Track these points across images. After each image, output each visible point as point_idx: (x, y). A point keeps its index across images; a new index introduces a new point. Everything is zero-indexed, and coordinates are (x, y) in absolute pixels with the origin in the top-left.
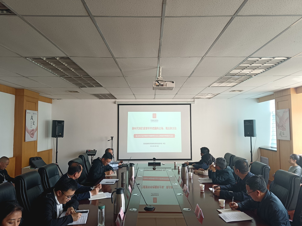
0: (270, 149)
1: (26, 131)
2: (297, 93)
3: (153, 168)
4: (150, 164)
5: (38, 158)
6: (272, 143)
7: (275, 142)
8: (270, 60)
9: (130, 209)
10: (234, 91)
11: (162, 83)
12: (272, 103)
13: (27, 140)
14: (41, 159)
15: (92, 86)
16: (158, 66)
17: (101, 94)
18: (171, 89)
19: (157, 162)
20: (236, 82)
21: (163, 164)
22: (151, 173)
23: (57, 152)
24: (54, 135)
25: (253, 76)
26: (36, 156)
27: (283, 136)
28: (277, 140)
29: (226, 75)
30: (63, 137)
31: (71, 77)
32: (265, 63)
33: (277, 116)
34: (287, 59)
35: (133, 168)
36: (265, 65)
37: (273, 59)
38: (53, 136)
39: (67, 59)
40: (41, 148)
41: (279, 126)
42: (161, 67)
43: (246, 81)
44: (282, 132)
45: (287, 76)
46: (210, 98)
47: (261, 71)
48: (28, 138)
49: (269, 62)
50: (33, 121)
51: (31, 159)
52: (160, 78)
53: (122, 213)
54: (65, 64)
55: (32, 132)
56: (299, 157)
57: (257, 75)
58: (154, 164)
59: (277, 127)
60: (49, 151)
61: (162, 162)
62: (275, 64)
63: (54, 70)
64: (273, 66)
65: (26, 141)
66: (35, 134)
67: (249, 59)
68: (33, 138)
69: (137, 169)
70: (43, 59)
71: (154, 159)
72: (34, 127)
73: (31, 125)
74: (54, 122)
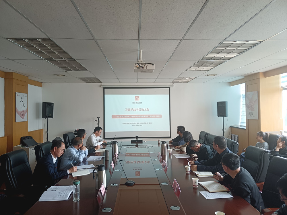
0: (240, 127)
1: (16, 113)
2: (265, 77)
3: (136, 146)
4: (133, 142)
5: (28, 138)
6: (242, 122)
7: (245, 121)
8: (244, 43)
9: (112, 185)
10: (209, 75)
11: (143, 66)
12: (243, 86)
13: (17, 120)
14: (32, 138)
15: (78, 70)
16: (139, 49)
17: (87, 78)
18: (151, 71)
19: (139, 139)
20: (211, 67)
21: (145, 142)
22: (134, 149)
23: (47, 132)
24: (45, 116)
25: (227, 60)
26: (27, 135)
27: (252, 115)
28: (246, 119)
29: (202, 59)
30: (52, 118)
31: (56, 61)
32: (239, 47)
33: (246, 98)
34: (259, 42)
35: (117, 145)
36: (238, 49)
37: (247, 42)
38: (43, 117)
39: (48, 40)
40: (31, 128)
41: (248, 107)
42: (141, 50)
43: (221, 65)
44: (251, 112)
45: (258, 60)
46: (187, 82)
47: (235, 54)
48: (19, 119)
49: (243, 46)
50: (23, 103)
51: (22, 139)
52: (141, 60)
53: (103, 189)
54: (48, 47)
55: (22, 113)
56: (265, 134)
57: (231, 59)
58: (137, 141)
59: (247, 108)
60: (40, 131)
61: (144, 140)
62: (247, 48)
63: (38, 52)
64: (246, 50)
65: (16, 122)
66: (26, 115)
67: (225, 42)
68: (23, 118)
69: (121, 147)
70: (25, 41)
71: (137, 137)
72: (24, 109)
73: (21, 106)
74: (44, 104)
